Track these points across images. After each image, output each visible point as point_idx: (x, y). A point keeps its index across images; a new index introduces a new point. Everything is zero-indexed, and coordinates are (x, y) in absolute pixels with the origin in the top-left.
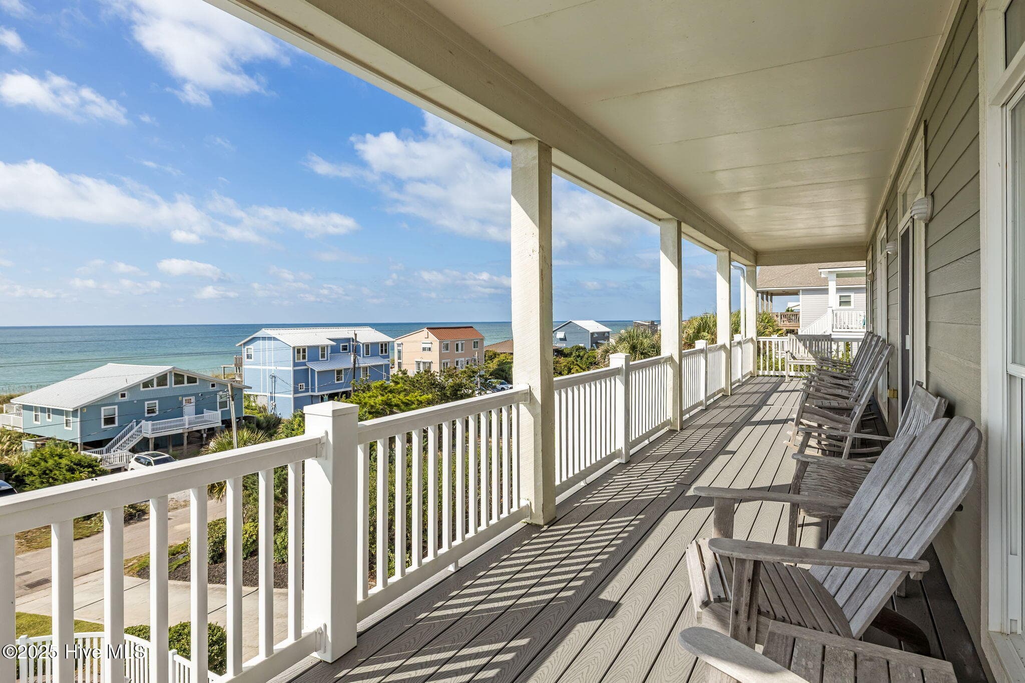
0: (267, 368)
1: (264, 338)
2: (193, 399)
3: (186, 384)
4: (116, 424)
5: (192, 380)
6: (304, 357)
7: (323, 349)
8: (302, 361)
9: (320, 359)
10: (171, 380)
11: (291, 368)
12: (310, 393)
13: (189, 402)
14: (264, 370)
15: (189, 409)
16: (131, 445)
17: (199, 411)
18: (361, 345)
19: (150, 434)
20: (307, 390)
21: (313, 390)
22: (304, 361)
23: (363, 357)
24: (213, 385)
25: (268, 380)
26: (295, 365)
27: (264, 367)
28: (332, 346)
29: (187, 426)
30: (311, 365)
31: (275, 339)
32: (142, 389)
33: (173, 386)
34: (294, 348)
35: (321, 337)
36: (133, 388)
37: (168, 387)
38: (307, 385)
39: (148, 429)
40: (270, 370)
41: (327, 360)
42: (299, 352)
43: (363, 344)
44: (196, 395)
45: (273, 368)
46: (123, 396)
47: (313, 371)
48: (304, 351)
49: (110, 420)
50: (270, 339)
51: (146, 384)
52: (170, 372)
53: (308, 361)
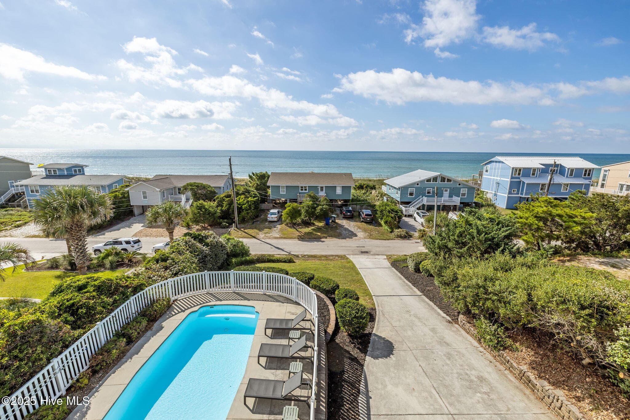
0: (495, 178)
1: (496, 162)
2: (449, 190)
3: (446, 182)
4: (414, 196)
5: (449, 180)
6: (519, 174)
7: (534, 170)
8: (517, 176)
9: (531, 176)
10: (439, 179)
11: (509, 180)
12: (520, 195)
13: (446, 191)
14: (494, 179)
15: (446, 194)
16: (418, 206)
17: (450, 196)
18: (567, 169)
19: (425, 203)
20: (518, 194)
21: (522, 194)
22: (519, 176)
23: (567, 177)
24: (459, 184)
25: (495, 185)
26: (512, 178)
27: (494, 178)
28: (542, 168)
29: (442, 202)
30: (523, 179)
31: (502, 162)
32: (426, 182)
33: (440, 183)
34: (513, 168)
35: (535, 163)
36: (422, 182)
37: (437, 182)
38: (518, 191)
39: (425, 201)
40: (497, 180)
41: (536, 177)
42: (516, 171)
43: (569, 169)
44: (450, 188)
45: (499, 178)
46: (418, 184)
47: (524, 183)
48: (520, 170)
49: (411, 194)
50: (500, 162)
51: (429, 180)
52: (439, 176)
53: (522, 176)
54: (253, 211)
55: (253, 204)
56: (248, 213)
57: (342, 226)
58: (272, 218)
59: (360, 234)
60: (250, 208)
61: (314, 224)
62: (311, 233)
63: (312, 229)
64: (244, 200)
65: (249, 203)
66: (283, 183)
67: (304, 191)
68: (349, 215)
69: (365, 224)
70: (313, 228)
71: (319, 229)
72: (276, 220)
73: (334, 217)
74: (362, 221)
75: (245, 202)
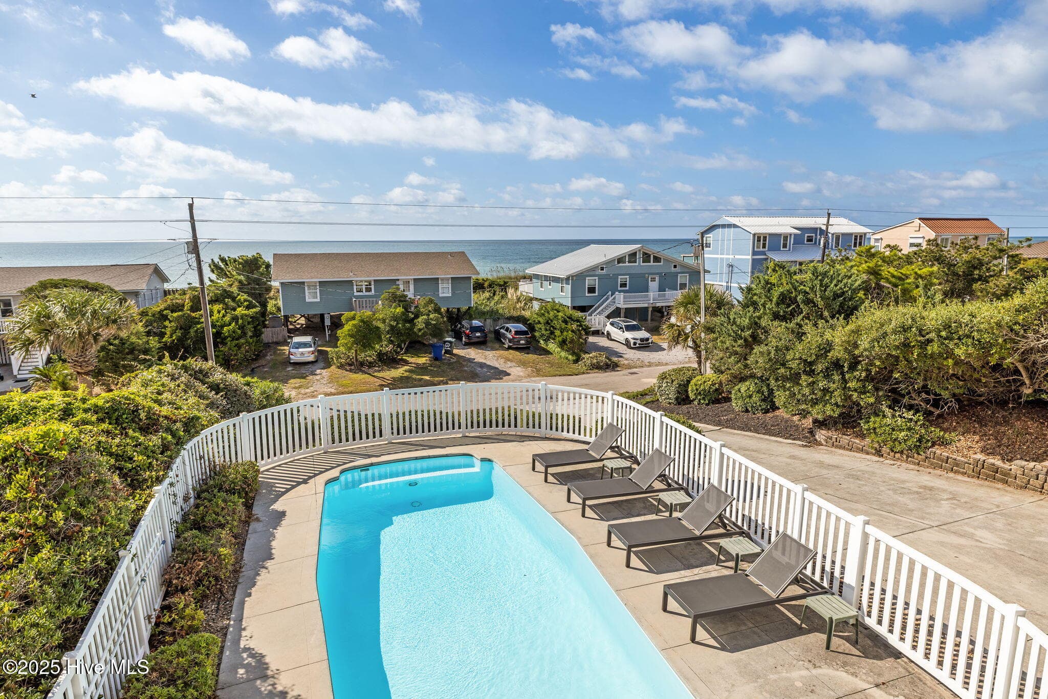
2: (657, 279)
3: (652, 263)
4: (597, 294)
5: (657, 259)
6: (764, 247)
7: (786, 238)
8: (761, 249)
9: (782, 249)
10: (640, 258)
11: (749, 257)
13: (653, 280)
14: (722, 259)
15: (654, 285)
16: (607, 312)
17: (661, 289)
18: (830, 235)
19: (622, 305)
22: (764, 250)
23: (833, 248)
24: (675, 266)
26: (754, 253)
27: (722, 256)
28: (795, 235)
29: (651, 302)
30: (771, 255)
31: (735, 226)
32: (616, 264)
33: (642, 264)
34: (754, 235)
35: (784, 225)
36: (610, 262)
37: (637, 264)
39: (621, 301)
41: (789, 250)
42: (759, 240)
43: (833, 234)
44: (660, 274)
46: (602, 269)
48: (765, 238)
49: (592, 290)
50: (730, 226)
51: (620, 260)
52: (640, 250)
53: (769, 250)
54: (251, 340)
55: (249, 323)
56: (239, 347)
57: (470, 361)
58: (302, 354)
59: (516, 371)
60: (244, 334)
61: (406, 363)
62: (407, 378)
63: (406, 371)
64: (224, 316)
65: (240, 321)
66: (311, 276)
67: (365, 293)
68: (478, 337)
69: (518, 353)
70: (406, 368)
71: (422, 369)
72: (311, 358)
73: (451, 342)
74: (510, 348)
75: (227, 319)
